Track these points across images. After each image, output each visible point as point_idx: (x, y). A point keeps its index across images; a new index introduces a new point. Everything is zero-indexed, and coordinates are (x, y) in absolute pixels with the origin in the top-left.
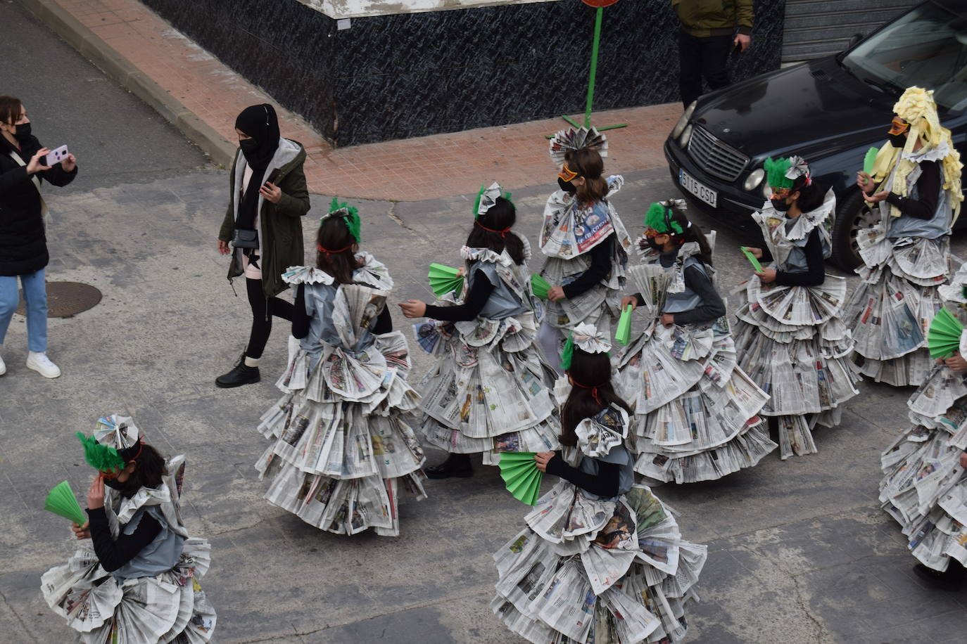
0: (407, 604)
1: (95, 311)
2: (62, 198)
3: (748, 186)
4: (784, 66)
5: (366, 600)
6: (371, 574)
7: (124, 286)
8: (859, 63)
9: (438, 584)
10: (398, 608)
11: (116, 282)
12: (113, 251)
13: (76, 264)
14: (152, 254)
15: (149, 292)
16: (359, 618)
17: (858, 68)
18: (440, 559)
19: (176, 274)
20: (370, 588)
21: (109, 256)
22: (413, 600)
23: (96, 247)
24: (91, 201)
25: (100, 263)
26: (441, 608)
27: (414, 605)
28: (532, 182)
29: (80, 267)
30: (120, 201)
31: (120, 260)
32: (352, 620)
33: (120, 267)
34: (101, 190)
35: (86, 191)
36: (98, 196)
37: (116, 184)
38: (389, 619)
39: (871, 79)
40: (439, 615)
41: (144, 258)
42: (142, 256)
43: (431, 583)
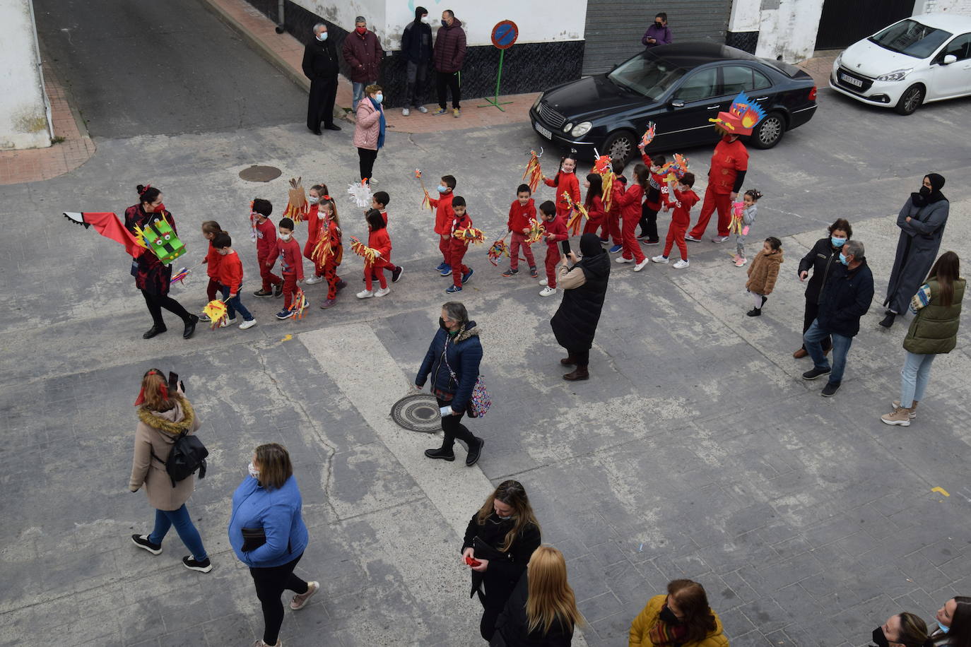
0: (414, 309)
1: (279, 179)
2: (264, 129)
3: (565, 130)
4: (582, 78)
5: (396, 307)
6: (398, 296)
7: (291, 168)
8: (614, 77)
9: (427, 301)
10: (410, 311)
11: (288, 166)
12: (286, 153)
13: (269, 159)
14: (303, 154)
15: (302, 171)
16: (393, 315)
17: (614, 79)
18: (428, 290)
19: (314, 164)
20: (398, 302)
21: (284, 155)
22: (416, 307)
23: (279, 151)
24: (276, 130)
25: (281, 158)
26: (428, 311)
27: (418, 309)
28: (471, 126)
29: (272, 160)
30: (289, 130)
31: (290, 157)
32: (390, 315)
33: (290, 160)
34: (282, 126)
35: (274, 126)
36: (280, 128)
37: (288, 123)
38: (406, 316)
39: (620, 85)
40: (427, 314)
41: (300, 156)
42: (299, 155)
43: (424, 301)
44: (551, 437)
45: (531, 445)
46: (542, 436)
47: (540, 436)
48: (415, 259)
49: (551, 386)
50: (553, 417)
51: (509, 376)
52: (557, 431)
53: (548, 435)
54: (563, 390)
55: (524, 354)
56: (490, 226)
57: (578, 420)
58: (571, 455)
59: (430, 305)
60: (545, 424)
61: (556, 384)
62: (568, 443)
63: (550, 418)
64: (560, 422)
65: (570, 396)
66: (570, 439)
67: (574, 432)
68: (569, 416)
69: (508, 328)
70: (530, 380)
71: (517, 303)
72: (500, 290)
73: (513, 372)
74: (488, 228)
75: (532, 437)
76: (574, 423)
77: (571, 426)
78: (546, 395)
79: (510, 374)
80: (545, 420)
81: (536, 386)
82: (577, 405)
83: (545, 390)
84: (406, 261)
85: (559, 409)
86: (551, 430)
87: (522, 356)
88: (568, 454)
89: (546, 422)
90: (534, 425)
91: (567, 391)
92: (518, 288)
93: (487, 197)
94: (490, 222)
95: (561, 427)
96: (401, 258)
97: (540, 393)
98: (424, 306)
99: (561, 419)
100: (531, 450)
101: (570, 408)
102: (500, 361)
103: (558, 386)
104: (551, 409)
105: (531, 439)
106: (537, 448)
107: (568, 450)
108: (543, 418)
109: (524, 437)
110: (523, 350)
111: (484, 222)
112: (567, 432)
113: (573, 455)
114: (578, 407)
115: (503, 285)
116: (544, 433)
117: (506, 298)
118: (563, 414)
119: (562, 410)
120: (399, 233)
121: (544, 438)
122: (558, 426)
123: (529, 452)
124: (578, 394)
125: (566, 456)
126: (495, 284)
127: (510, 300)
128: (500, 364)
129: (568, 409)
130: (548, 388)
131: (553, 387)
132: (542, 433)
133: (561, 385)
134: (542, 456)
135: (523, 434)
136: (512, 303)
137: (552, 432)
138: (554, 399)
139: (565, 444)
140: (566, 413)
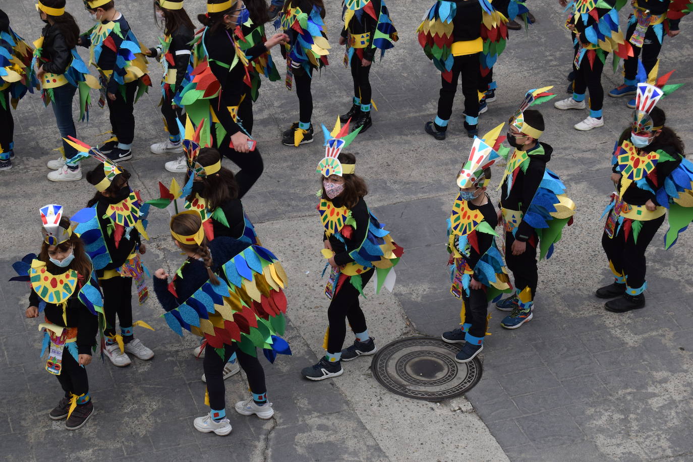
44: (637, 419)
45: (601, 430)
46: (623, 417)
47: (617, 416)
48: (428, 113)
49: (641, 334)
50: (643, 386)
51: (573, 314)
52: (648, 411)
53: (632, 416)
54: (663, 341)
55: (602, 277)
56: (556, 59)
57: (685, 394)
58: (669, 452)
59: (448, 188)
60: (629, 398)
61: (652, 330)
62: (666, 431)
63: (637, 388)
64: (654, 395)
65: (674, 352)
66: (670, 424)
67: (676, 412)
68: (670, 386)
69: (577, 232)
70: (607, 322)
71: (595, 191)
72: (567, 168)
73: (580, 307)
74: (554, 63)
75: (604, 418)
76: (677, 398)
77: (672, 403)
78: (634, 348)
79: (574, 311)
80: (629, 390)
81: (617, 332)
82: (685, 367)
83: (631, 340)
84: (412, 115)
85: (655, 373)
86: (637, 408)
87: (596, 280)
88: (664, 450)
89: (630, 393)
90: (610, 398)
91: (669, 344)
92: (598, 167)
93: (555, 12)
94: (558, 54)
95: (656, 403)
96: (405, 110)
97: (623, 343)
98: (437, 190)
99: (656, 391)
100: (601, 440)
101: (673, 372)
102: (560, 287)
103: (654, 333)
104: (639, 371)
105: (601, 422)
106: (612, 437)
107: (665, 444)
108: (626, 387)
109: (591, 417)
110: (599, 271)
111: (548, 54)
112: (665, 412)
113: (673, 452)
114: (686, 371)
115: (574, 161)
116: (625, 411)
117: (576, 183)
118: (660, 382)
119: (658, 375)
120: (405, 67)
121: (625, 421)
122: (650, 401)
123: (598, 443)
124: (688, 350)
125: (660, 453)
126: (559, 158)
127: (583, 186)
128: (559, 293)
129: (670, 374)
130: (636, 338)
131: (646, 335)
132: (622, 412)
133: (660, 332)
134: (619, 451)
135: (590, 411)
136: (586, 192)
137: (639, 411)
138: (646, 356)
139: (660, 432)
140: (665, 380)
